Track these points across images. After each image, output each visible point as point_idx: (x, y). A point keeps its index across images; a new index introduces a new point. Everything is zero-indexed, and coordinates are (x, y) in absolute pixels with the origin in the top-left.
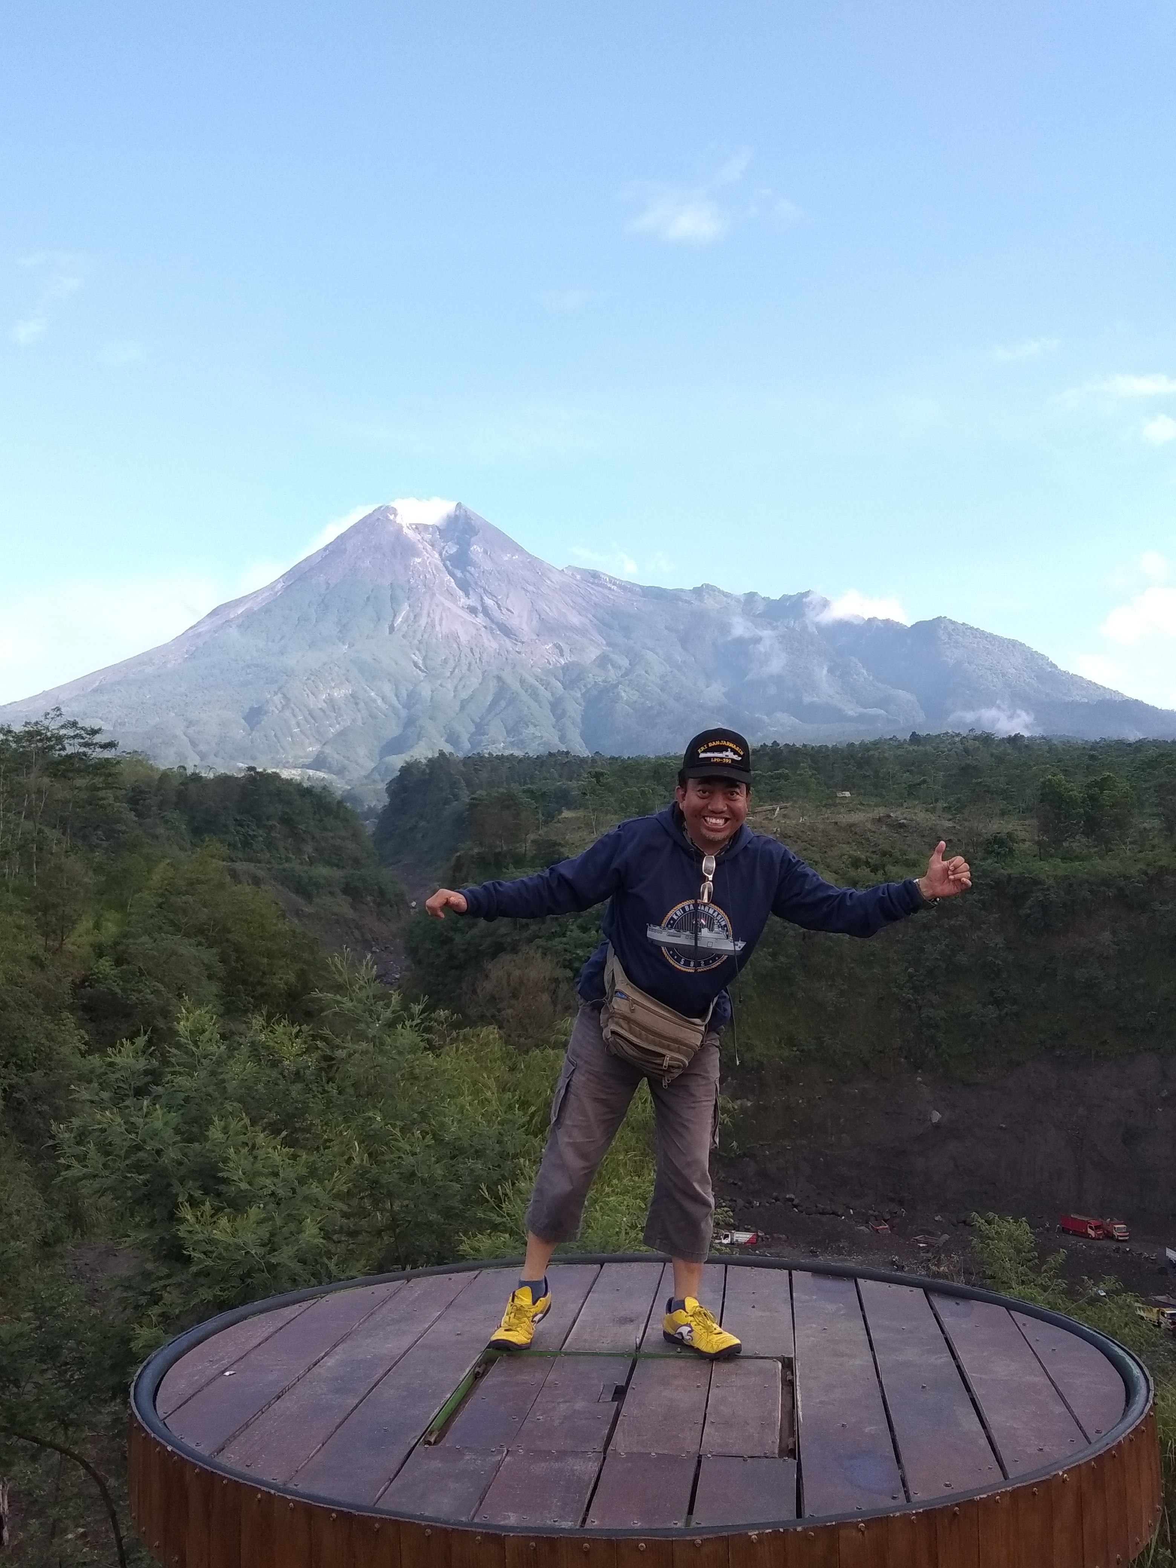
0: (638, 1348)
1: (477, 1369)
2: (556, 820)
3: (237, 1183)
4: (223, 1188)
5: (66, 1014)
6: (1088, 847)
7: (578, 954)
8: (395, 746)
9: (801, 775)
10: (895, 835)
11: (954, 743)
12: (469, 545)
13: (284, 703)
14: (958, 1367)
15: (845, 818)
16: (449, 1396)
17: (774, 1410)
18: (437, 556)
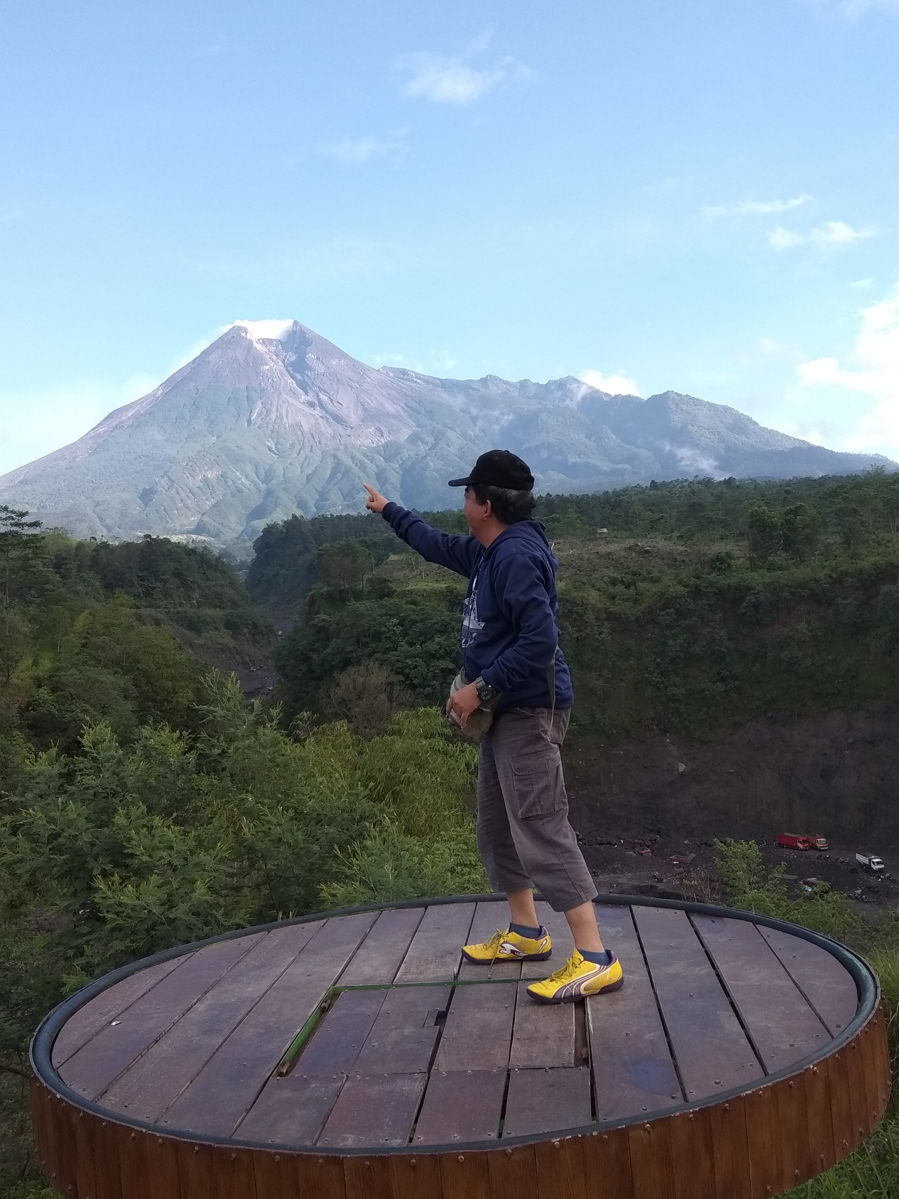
0: (456, 977)
1: (324, 1004)
2: (384, 563)
3: (140, 857)
4: (128, 861)
5: (16, 732)
6: (787, 560)
7: (407, 663)
8: (257, 513)
9: (569, 518)
10: (642, 559)
11: (684, 487)
12: (305, 354)
13: (169, 484)
14: (718, 975)
15: (604, 549)
16: (299, 1030)
17: (569, 1024)
18: (281, 363)
